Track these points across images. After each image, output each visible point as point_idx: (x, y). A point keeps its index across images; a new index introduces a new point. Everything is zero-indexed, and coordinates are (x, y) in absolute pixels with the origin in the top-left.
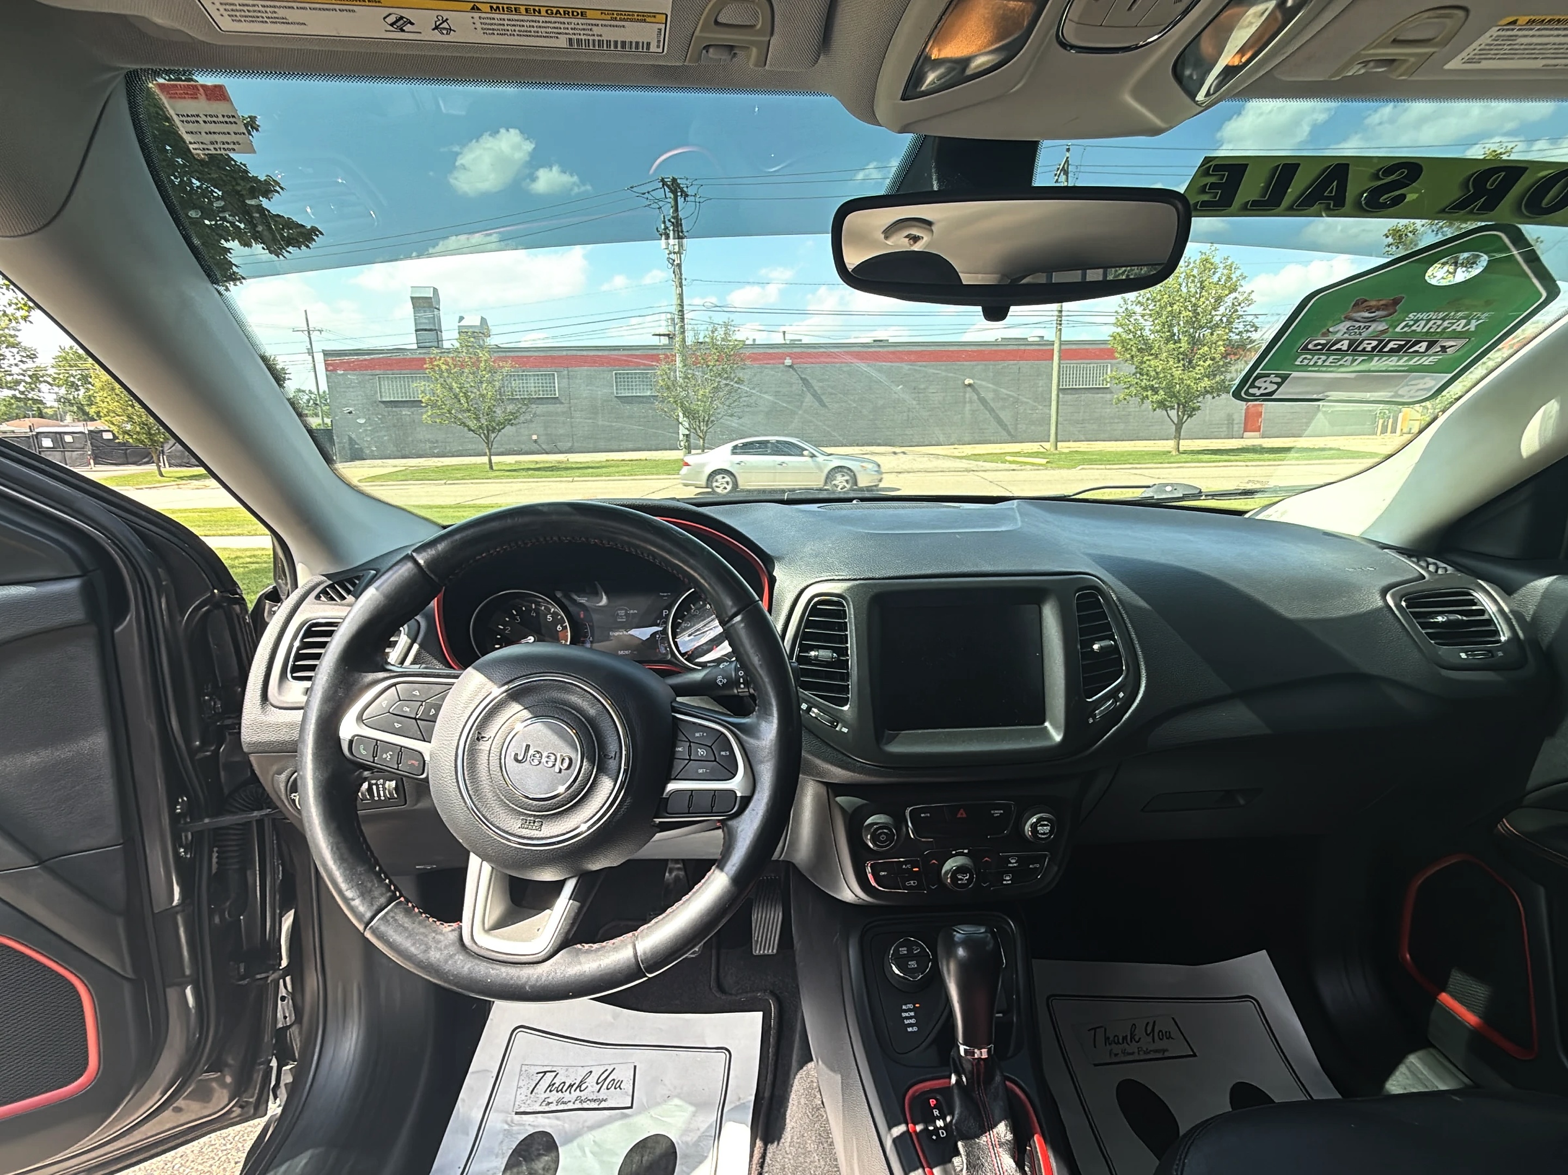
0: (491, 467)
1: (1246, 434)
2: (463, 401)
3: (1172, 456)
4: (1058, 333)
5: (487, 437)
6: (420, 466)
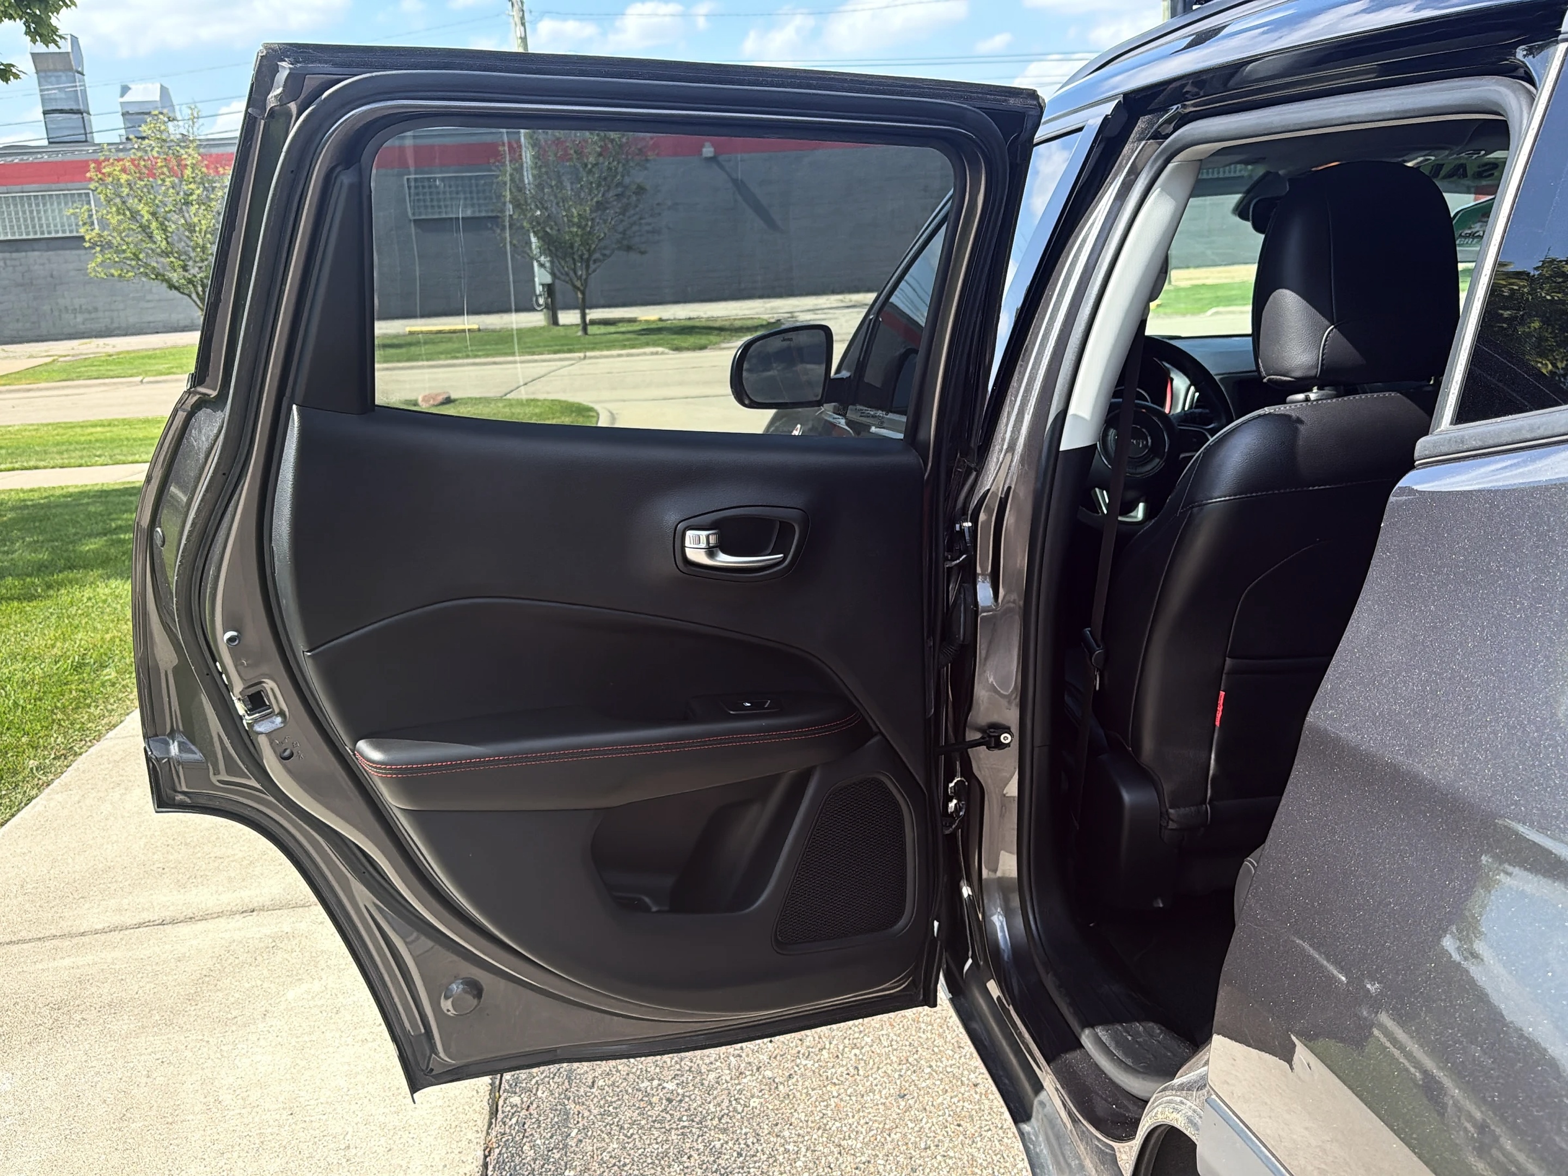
6: (78, 355)
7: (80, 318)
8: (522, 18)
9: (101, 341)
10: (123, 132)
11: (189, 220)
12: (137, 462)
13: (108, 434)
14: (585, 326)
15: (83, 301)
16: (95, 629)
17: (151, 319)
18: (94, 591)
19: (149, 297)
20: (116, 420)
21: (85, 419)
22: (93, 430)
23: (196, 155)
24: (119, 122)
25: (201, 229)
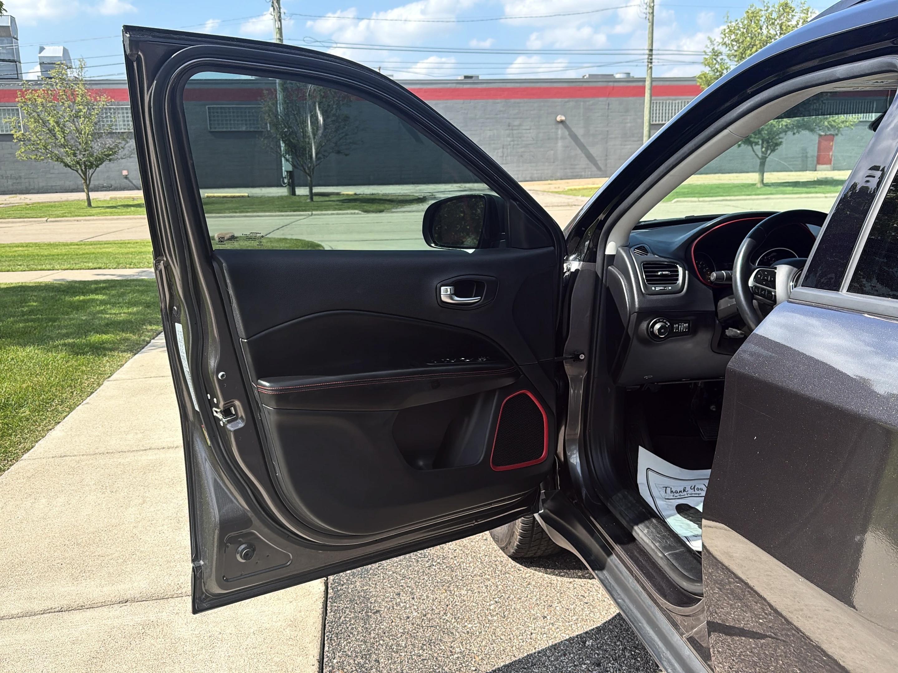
0: (89, 204)
1: (819, 167)
2: (59, 135)
3: (758, 188)
4: (649, 71)
5: (85, 174)
6: (9, 204)
7: (10, 182)
8: (280, 17)
9: (23, 196)
10: (40, 74)
11: (78, 127)
12: (44, 270)
13: (26, 252)
14: (312, 195)
15: (13, 172)
16: (16, 380)
17: (54, 184)
18: (16, 354)
19: (51, 171)
20: (31, 243)
21: (12, 242)
22: (17, 249)
23: (83, 89)
24: (38, 68)
25: (85, 133)
